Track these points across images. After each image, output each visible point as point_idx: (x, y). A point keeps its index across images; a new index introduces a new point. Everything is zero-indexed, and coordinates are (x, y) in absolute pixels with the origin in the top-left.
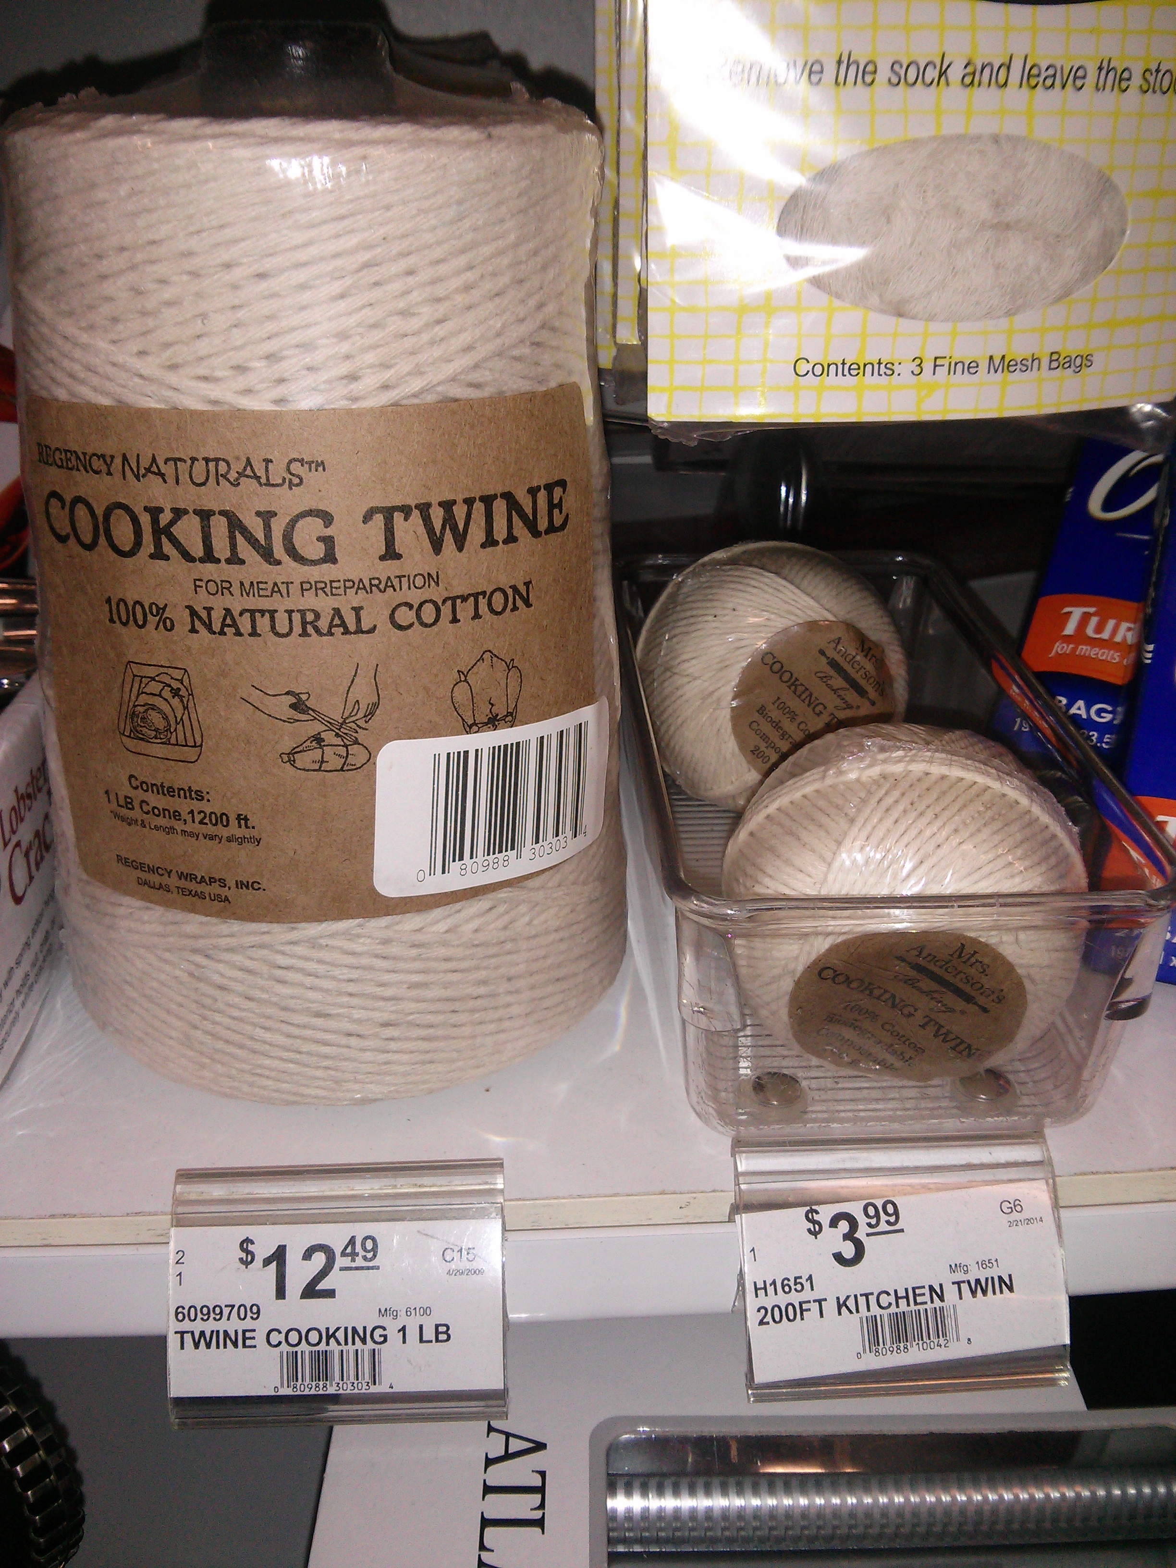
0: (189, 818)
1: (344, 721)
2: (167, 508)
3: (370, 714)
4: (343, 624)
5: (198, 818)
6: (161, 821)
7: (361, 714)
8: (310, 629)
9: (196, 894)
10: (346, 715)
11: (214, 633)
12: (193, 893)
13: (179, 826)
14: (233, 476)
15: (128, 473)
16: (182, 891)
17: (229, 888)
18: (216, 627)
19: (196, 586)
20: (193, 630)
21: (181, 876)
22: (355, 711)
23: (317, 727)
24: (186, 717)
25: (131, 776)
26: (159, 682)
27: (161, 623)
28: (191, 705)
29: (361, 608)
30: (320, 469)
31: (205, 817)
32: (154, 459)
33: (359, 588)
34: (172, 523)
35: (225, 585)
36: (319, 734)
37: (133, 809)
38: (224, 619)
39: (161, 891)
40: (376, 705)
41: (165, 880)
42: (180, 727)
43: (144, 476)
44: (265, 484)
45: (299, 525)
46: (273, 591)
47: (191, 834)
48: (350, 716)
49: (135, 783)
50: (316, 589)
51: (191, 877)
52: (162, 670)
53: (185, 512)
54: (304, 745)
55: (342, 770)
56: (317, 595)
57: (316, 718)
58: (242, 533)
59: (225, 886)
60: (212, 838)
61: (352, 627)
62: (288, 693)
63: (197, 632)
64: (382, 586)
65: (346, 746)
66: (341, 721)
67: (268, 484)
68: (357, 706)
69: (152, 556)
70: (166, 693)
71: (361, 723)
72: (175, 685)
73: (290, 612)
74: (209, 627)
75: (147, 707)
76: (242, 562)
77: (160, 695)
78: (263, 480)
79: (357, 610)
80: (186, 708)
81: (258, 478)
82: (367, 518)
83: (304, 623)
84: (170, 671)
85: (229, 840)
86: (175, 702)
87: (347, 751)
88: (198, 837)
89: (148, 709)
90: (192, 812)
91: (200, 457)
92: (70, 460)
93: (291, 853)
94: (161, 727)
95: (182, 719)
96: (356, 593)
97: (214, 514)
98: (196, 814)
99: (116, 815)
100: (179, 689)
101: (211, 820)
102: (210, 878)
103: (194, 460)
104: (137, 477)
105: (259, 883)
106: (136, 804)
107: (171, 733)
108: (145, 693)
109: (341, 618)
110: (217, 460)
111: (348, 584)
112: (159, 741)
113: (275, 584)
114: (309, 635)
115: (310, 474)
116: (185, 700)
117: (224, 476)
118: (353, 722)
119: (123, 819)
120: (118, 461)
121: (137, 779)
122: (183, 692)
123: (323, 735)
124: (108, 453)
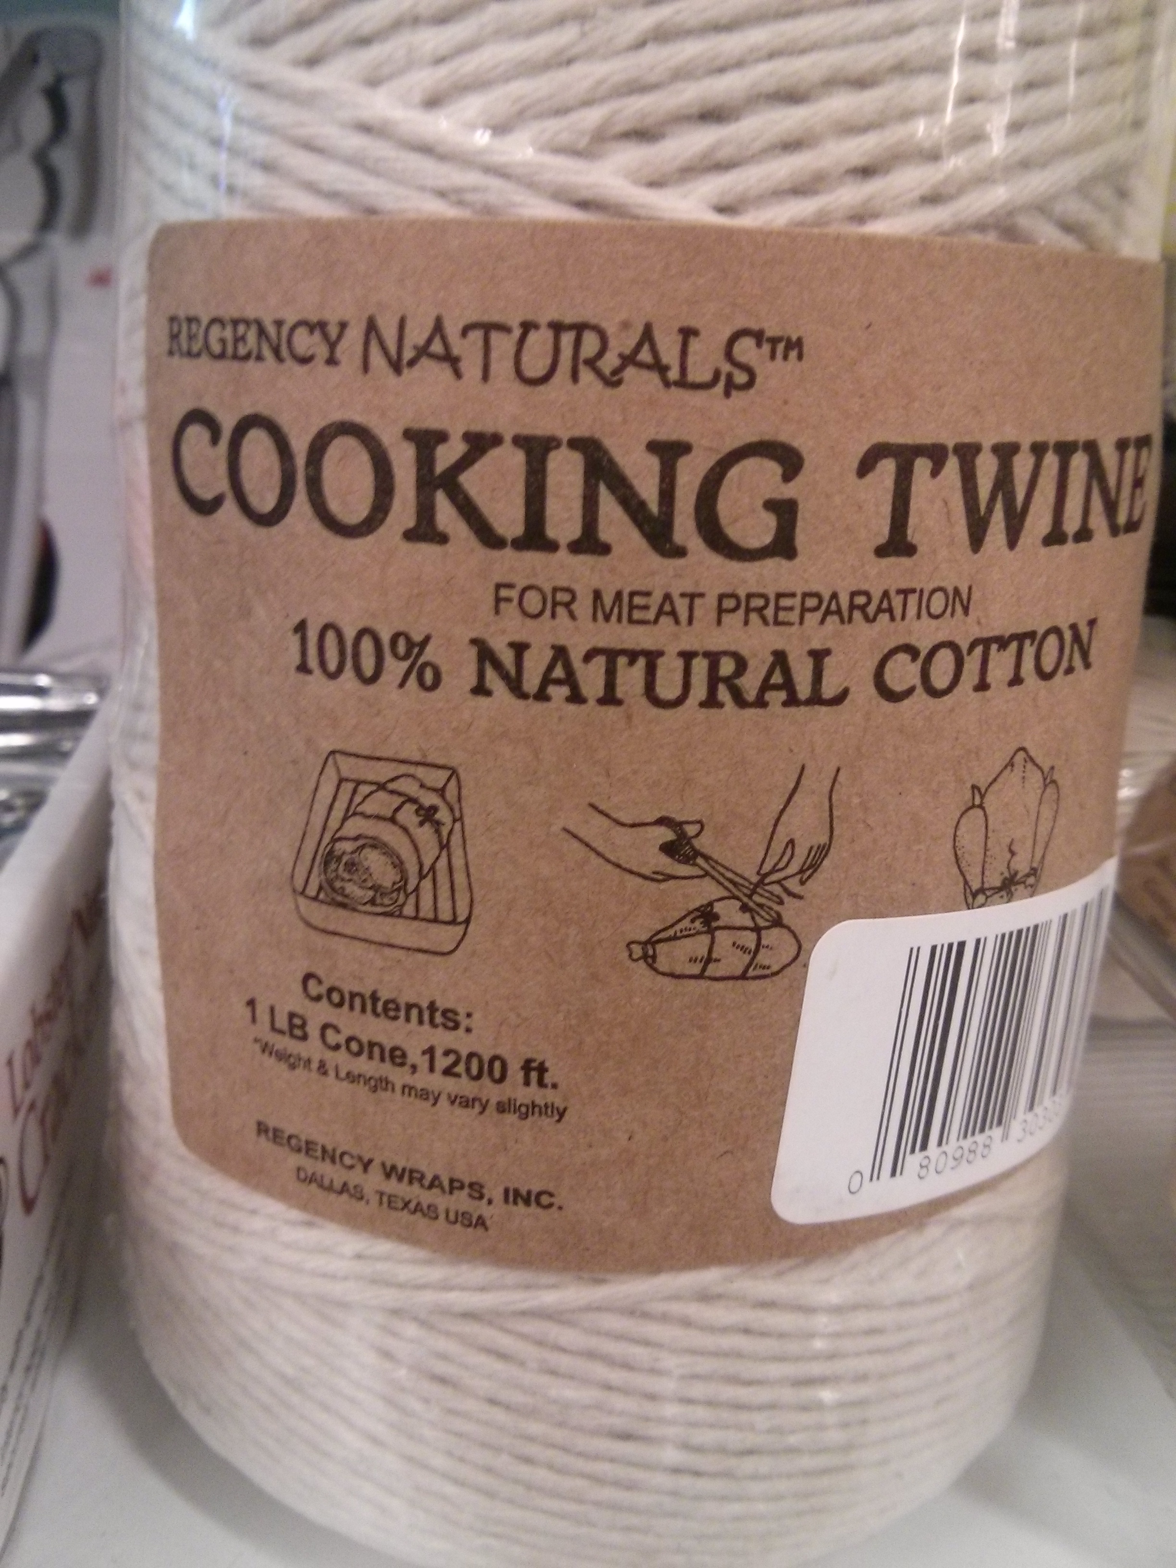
0: (423, 1062)
1: (761, 883)
2: (456, 433)
3: (811, 867)
4: (788, 685)
5: (442, 1062)
6: (364, 1065)
7: (794, 868)
8: (723, 693)
9: (418, 1208)
10: (767, 868)
11: (524, 696)
12: (412, 1206)
13: (399, 1076)
14: (609, 362)
15: (377, 359)
16: (389, 1201)
17: (490, 1202)
18: (531, 683)
19: (498, 600)
20: (481, 689)
21: (389, 1172)
22: (785, 859)
23: (708, 891)
24: (442, 863)
25: (308, 977)
26: (392, 792)
27: (413, 676)
28: (456, 839)
29: (827, 652)
30: (793, 354)
31: (456, 1063)
32: (438, 327)
33: (828, 612)
34: (464, 463)
35: (562, 597)
36: (711, 904)
37: (305, 1037)
38: (550, 668)
39: (345, 1196)
40: (823, 851)
41: (355, 1177)
42: (427, 884)
43: (412, 363)
44: (677, 384)
45: (734, 473)
46: (660, 612)
47: (424, 1095)
48: (774, 870)
49: (314, 988)
50: (748, 611)
51: (413, 1176)
52: (403, 769)
53: (496, 440)
54: (678, 927)
55: (743, 976)
56: (746, 623)
57: (707, 874)
58: (612, 489)
59: (481, 1197)
60: (466, 1103)
61: (804, 690)
62: (662, 821)
63: (488, 693)
64: (871, 610)
65: (757, 930)
66: (755, 879)
67: (683, 383)
68: (789, 852)
69: (410, 535)
70: (408, 815)
71: (793, 885)
72: (429, 799)
73: (688, 657)
74: (515, 686)
75: (360, 842)
76: (605, 549)
77: (393, 820)
78: (674, 374)
79: (818, 656)
80: (444, 846)
81: (661, 368)
82: (865, 467)
83: (714, 680)
84: (420, 772)
85: (502, 1108)
86: (425, 834)
87: (759, 939)
88: (436, 1100)
89: (363, 847)
90: (430, 1051)
91: (544, 320)
92: (243, 338)
93: (623, 1137)
94: (387, 883)
95: (433, 868)
96: (822, 621)
97: (558, 446)
98: (439, 1053)
99: (266, 1048)
100: (434, 809)
101: (468, 1070)
102: (452, 1181)
103: (528, 327)
104: (396, 367)
105: (551, 1195)
106: (313, 1030)
107: (407, 896)
108: (363, 815)
109: (787, 672)
110: (580, 328)
111: (811, 602)
112: (379, 910)
113: (667, 597)
114: (721, 705)
115: (771, 366)
116: (445, 832)
117: (591, 363)
118: (778, 882)
119: (282, 1056)
120: (355, 335)
121: (320, 982)
122: (443, 815)
123: (718, 908)
124: (333, 318)
